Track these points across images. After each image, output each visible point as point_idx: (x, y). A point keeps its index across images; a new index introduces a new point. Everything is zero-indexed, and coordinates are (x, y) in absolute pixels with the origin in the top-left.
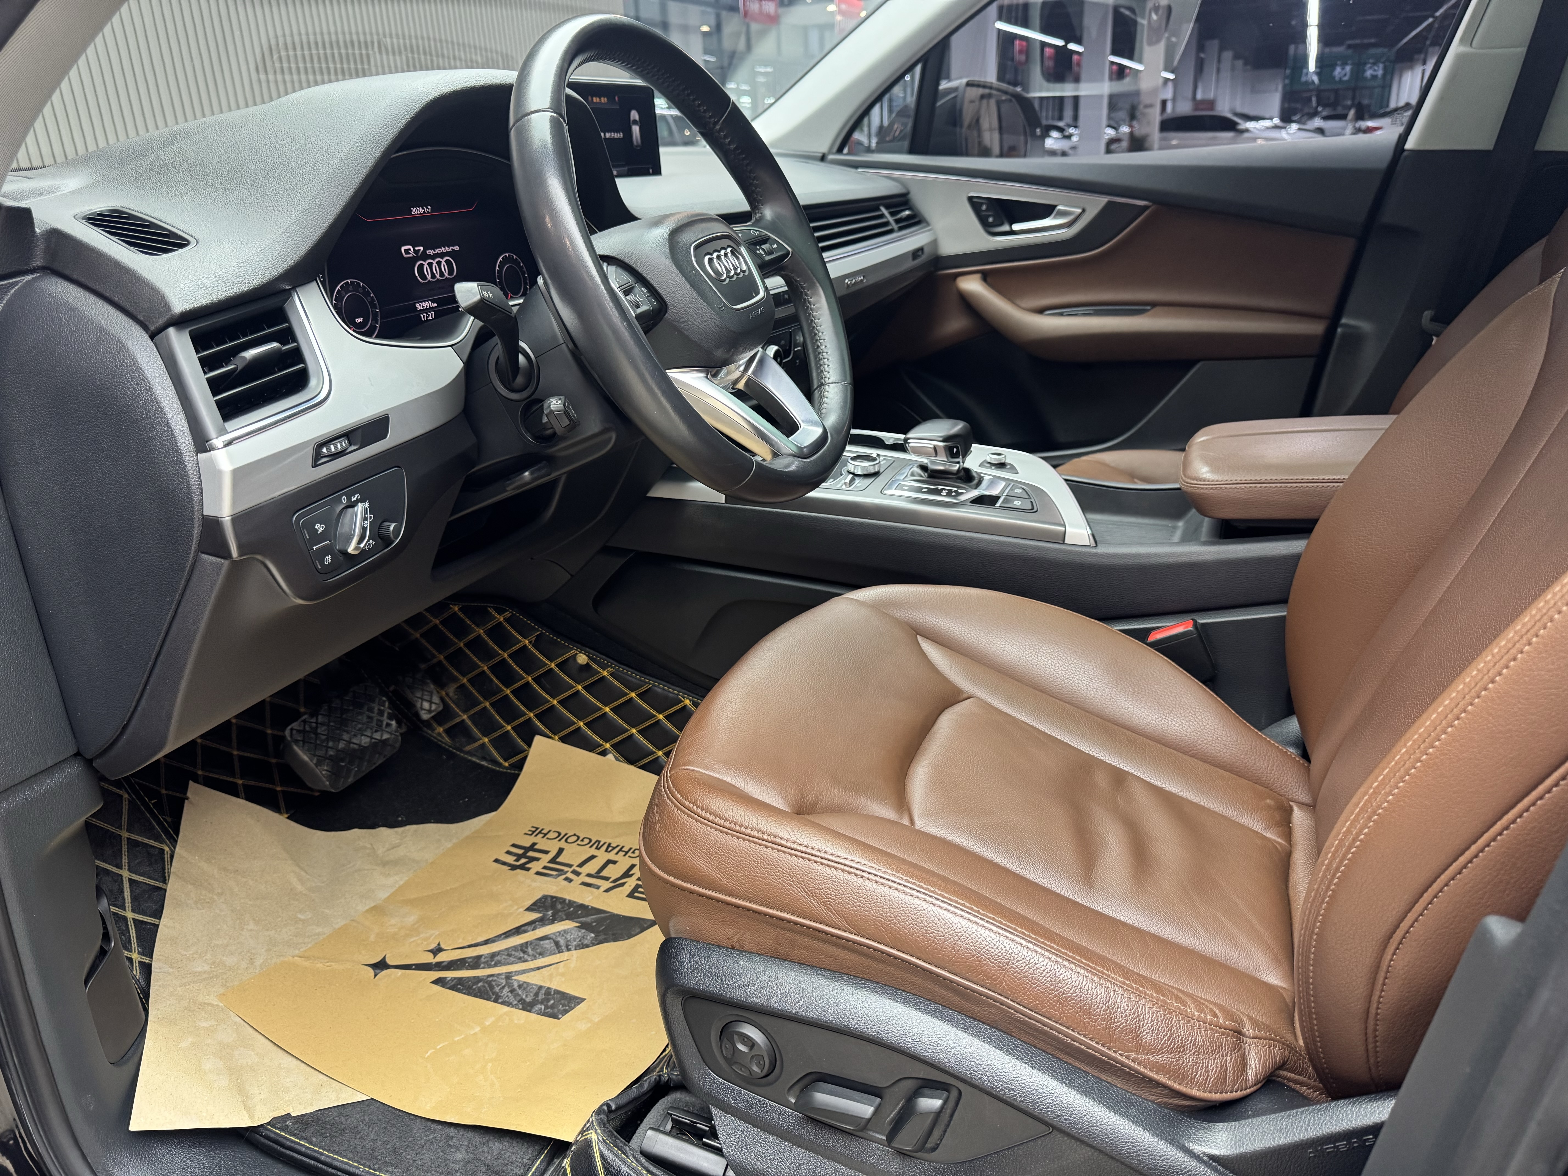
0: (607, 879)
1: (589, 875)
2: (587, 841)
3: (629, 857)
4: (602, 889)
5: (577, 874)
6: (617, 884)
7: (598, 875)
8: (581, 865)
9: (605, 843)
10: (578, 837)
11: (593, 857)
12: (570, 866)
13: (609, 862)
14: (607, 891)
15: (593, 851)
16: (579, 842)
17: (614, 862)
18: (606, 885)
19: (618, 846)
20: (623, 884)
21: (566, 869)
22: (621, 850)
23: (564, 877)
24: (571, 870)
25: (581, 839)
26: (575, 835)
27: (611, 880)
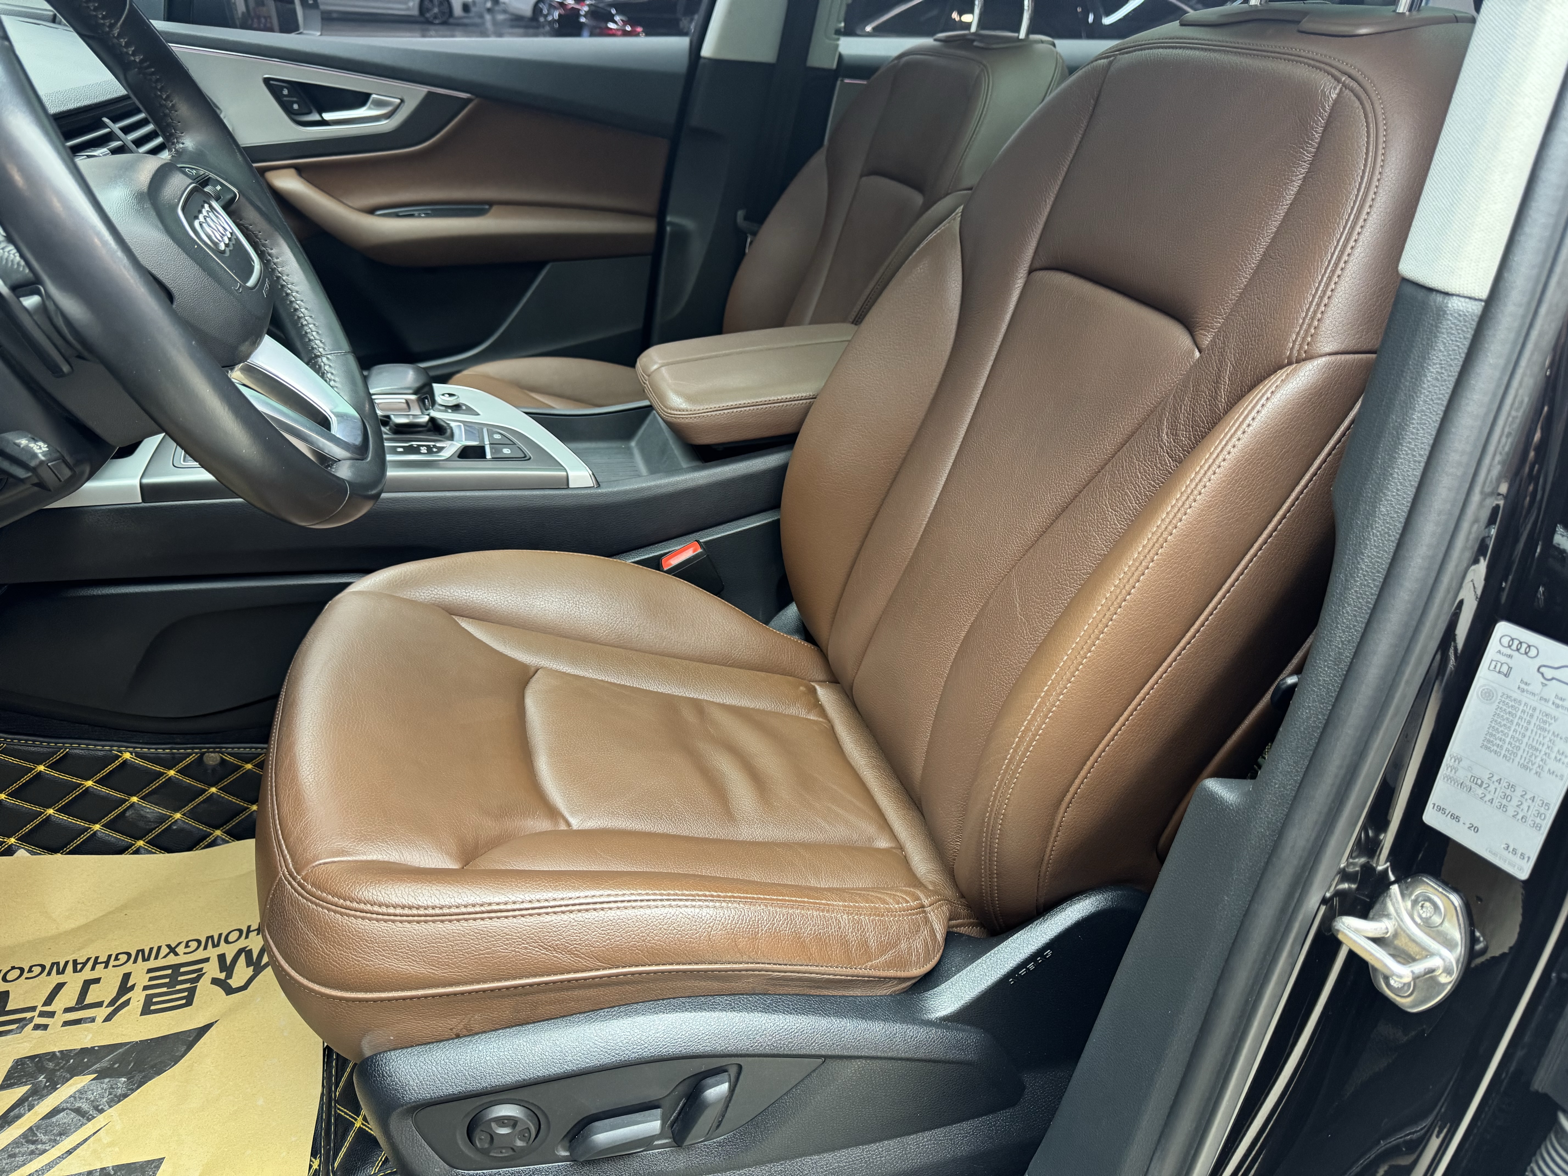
0: (99, 1004)
1: (67, 1010)
2: (37, 970)
3: (114, 966)
4: (99, 1020)
5: (51, 1014)
6: (118, 1004)
7: (81, 1004)
8: (49, 1001)
9: (67, 963)
10: (22, 970)
11: (59, 987)
12: (33, 1009)
13: (87, 984)
14: (108, 1018)
15: (55, 979)
16: (26, 975)
17: (97, 981)
18: (101, 1013)
19: (89, 959)
20: (127, 1003)
21: (28, 1015)
22: (96, 962)
23: (31, 1025)
24: (36, 1013)
25: (26, 970)
26: (13, 968)
27: (105, 1004)
